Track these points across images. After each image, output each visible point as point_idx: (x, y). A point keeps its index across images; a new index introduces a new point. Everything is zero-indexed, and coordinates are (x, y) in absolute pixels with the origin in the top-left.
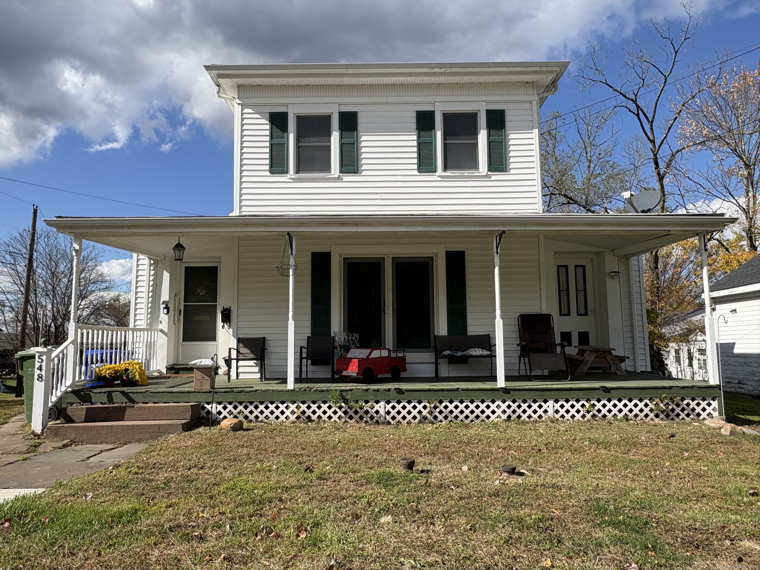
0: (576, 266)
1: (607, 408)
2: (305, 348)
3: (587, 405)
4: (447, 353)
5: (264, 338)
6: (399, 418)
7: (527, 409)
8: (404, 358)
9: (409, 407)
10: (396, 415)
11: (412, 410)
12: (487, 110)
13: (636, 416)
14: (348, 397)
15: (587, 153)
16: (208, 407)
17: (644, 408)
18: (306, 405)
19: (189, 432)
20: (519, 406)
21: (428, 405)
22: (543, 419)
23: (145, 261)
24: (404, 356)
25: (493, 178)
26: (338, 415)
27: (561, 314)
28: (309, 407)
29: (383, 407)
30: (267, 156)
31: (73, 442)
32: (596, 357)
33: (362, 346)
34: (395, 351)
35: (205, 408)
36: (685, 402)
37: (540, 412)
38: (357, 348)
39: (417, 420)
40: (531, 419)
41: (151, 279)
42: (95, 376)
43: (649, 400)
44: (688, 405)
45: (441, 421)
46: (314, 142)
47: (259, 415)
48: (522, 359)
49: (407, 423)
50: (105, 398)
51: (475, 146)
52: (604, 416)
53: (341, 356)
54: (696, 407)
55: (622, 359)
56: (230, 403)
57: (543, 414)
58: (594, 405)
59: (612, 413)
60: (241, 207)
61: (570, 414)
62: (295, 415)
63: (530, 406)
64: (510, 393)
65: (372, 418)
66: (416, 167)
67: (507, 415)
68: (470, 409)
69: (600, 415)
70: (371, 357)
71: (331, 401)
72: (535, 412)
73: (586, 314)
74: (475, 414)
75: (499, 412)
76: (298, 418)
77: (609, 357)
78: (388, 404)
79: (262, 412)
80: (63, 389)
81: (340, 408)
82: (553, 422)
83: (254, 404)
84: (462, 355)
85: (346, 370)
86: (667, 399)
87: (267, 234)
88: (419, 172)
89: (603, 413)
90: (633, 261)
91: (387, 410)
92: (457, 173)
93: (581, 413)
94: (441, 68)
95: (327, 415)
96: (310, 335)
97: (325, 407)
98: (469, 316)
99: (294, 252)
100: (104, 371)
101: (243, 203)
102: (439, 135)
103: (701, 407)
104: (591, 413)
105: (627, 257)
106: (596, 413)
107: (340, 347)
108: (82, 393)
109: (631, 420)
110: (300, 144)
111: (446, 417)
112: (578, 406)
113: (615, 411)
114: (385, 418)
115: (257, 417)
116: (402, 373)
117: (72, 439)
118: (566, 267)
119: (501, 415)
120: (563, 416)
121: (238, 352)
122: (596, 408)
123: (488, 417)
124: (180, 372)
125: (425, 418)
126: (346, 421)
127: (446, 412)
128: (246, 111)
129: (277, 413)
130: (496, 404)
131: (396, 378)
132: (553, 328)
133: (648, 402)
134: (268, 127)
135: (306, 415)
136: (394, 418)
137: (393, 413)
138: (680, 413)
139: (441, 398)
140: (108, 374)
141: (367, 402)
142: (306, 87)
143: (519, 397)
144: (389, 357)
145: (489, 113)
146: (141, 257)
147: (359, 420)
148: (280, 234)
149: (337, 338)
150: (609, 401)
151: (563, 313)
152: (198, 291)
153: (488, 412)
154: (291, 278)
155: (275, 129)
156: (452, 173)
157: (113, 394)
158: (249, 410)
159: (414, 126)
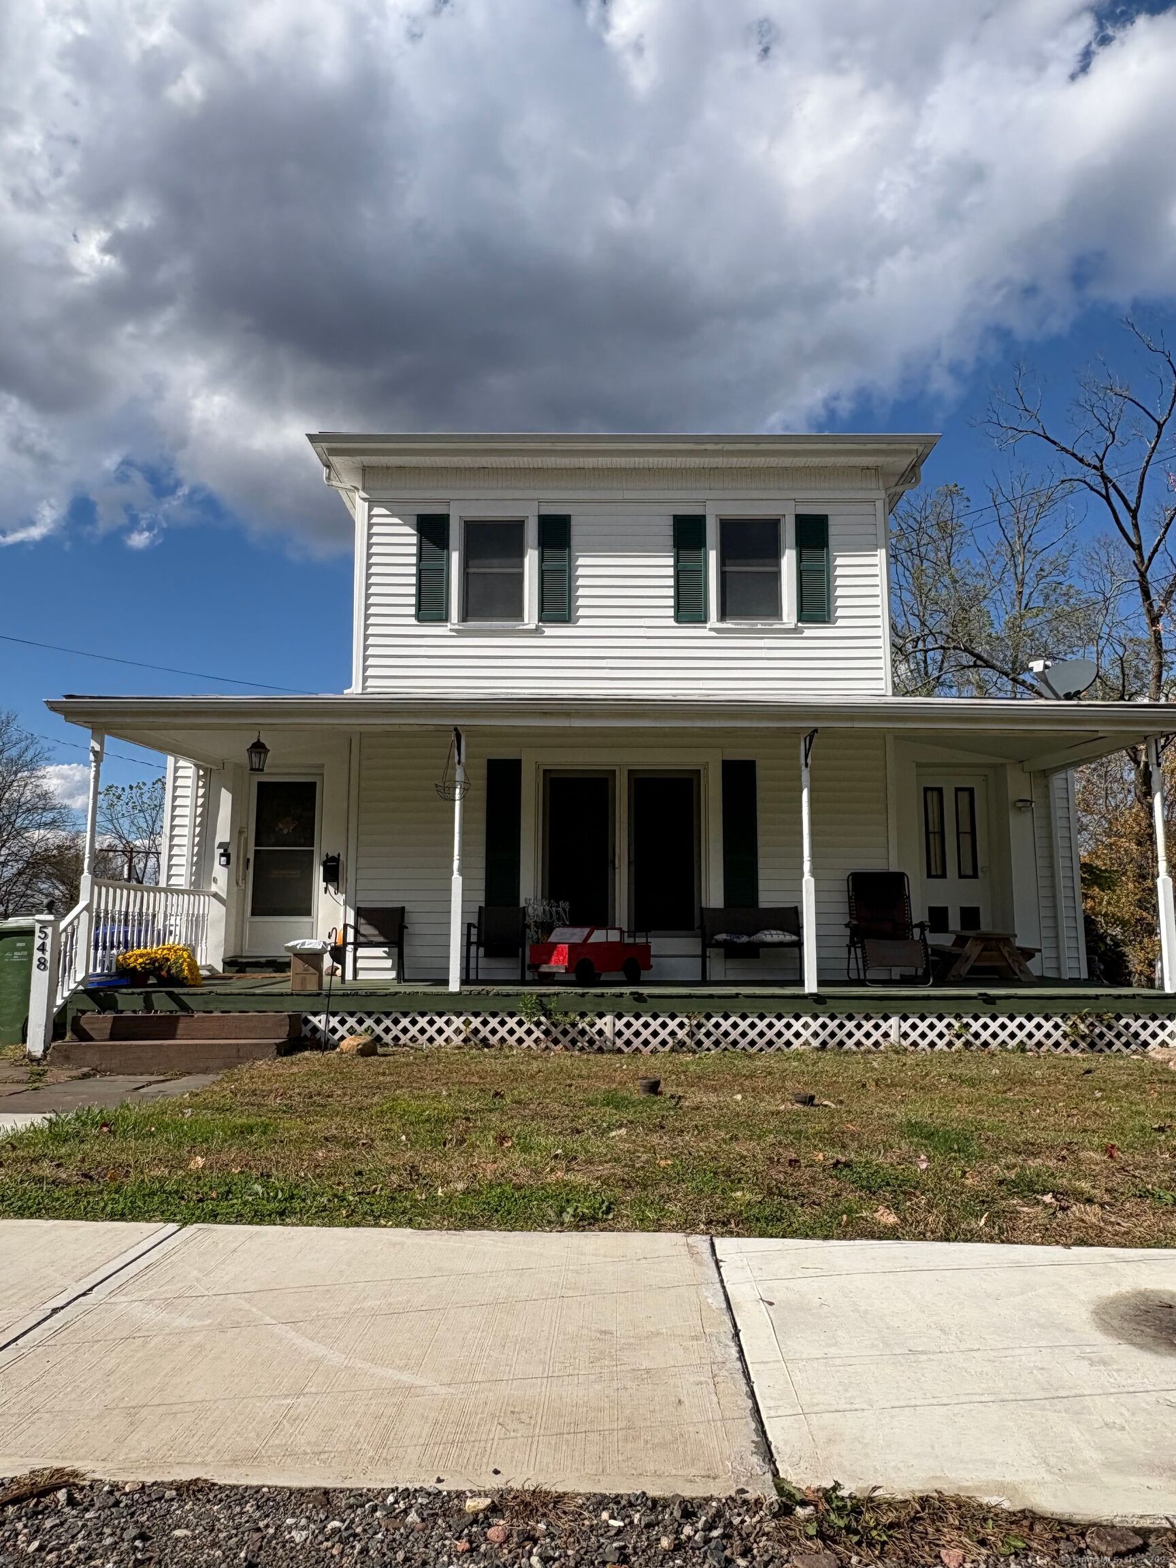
0: (957, 790)
1: (990, 1031)
2: (475, 927)
3: (957, 1025)
4: (722, 937)
5: (403, 908)
6: (637, 1042)
7: (854, 1030)
8: (647, 947)
9: (655, 1025)
10: (632, 1038)
11: (659, 1029)
12: (797, 516)
13: (1039, 1044)
14: (552, 1006)
15: (1016, 566)
16: (314, 1020)
17: (1052, 1031)
18: (480, 1019)
19: (289, 1058)
20: (841, 1026)
21: (686, 1021)
22: (882, 1048)
23: (188, 770)
24: (647, 942)
25: (807, 633)
26: (534, 1036)
27: (929, 876)
28: (485, 1023)
29: (610, 1025)
30: (413, 590)
31: (95, 1072)
32: (984, 949)
33: (575, 923)
34: (632, 934)
35: (310, 1021)
36: (1123, 1022)
37: (876, 1035)
38: (565, 925)
39: (667, 1048)
40: (862, 1048)
41: (199, 804)
42: (117, 968)
43: (1062, 1018)
44: (1127, 1026)
45: (709, 1049)
46: (496, 567)
47: (401, 1035)
48: (853, 949)
49: (652, 1052)
50: (139, 1003)
51: (776, 576)
52: (986, 1044)
53: (538, 942)
54: (1140, 1031)
55: (1029, 954)
56: (352, 1014)
57: (881, 1040)
58: (967, 1026)
59: (999, 1040)
60: (365, 679)
61: (927, 1040)
62: (462, 1037)
63: (859, 1026)
64: (825, 1003)
65: (591, 1042)
66: (671, 612)
67: (820, 1039)
68: (757, 1030)
69: (978, 1042)
70: (591, 941)
71: (522, 1012)
72: (868, 1035)
73: (975, 876)
74: (766, 1039)
75: (806, 1034)
76: (466, 1040)
77: (1007, 949)
78: (620, 1019)
79: (405, 1031)
80: (73, 986)
81: (538, 1024)
82: (897, 1053)
83: (393, 1016)
84: (748, 942)
85: (547, 962)
86: (1092, 1017)
87: (417, 728)
88: (677, 621)
89: (982, 1039)
90: (1057, 781)
91: (617, 1030)
92: (744, 624)
93: (946, 1039)
94: (716, 443)
95: (516, 1036)
96: (483, 905)
97: (511, 1023)
98: (762, 874)
99: (463, 760)
100: (132, 960)
101: (370, 672)
102: (713, 557)
103: (1149, 1031)
104: (963, 1039)
105: (1045, 774)
106: (971, 1039)
107: (535, 926)
108: (102, 994)
109: (1031, 1050)
110: (471, 570)
111: (717, 1043)
112: (941, 1026)
113: (1003, 1035)
114: (614, 1043)
115: (396, 1039)
116: (643, 972)
117: (94, 1066)
118: (940, 791)
119: (811, 1040)
120: (915, 1044)
121: (357, 932)
122: (972, 1030)
123: (788, 1043)
124: (248, 969)
125: (682, 1044)
126: (547, 1048)
127: (717, 1034)
128: (376, 511)
129: (431, 1031)
130: (802, 1021)
131: (634, 980)
132: (909, 897)
133: (1059, 1021)
134: (414, 540)
135: (480, 1036)
136: (628, 1043)
137: (628, 1034)
138: (1114, 1040)
139: (709, 1010)
140: (140, 964)
141: (583, 1015)
142: (482, 470)
143: (840, 1010)
144: (620, 945)
145: (801, 520)
146: (181, 763)
147: (569, 1045)
148: (440, 730)
149: (530, 910)
150: (994, 1018)
151: (933, 873)
152: (281, 826)
153: (788, 1035)
154: (457, 804)
155: (428, 546)
156: (735, 624)
157: (154, 996)
158: (383, 1026)
159: (670, 541)
